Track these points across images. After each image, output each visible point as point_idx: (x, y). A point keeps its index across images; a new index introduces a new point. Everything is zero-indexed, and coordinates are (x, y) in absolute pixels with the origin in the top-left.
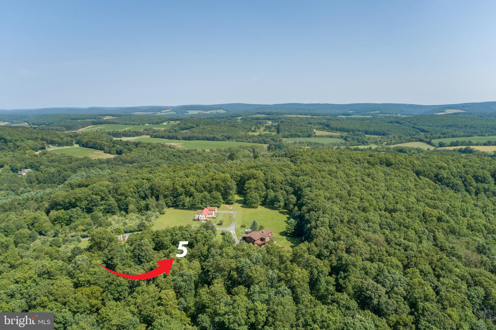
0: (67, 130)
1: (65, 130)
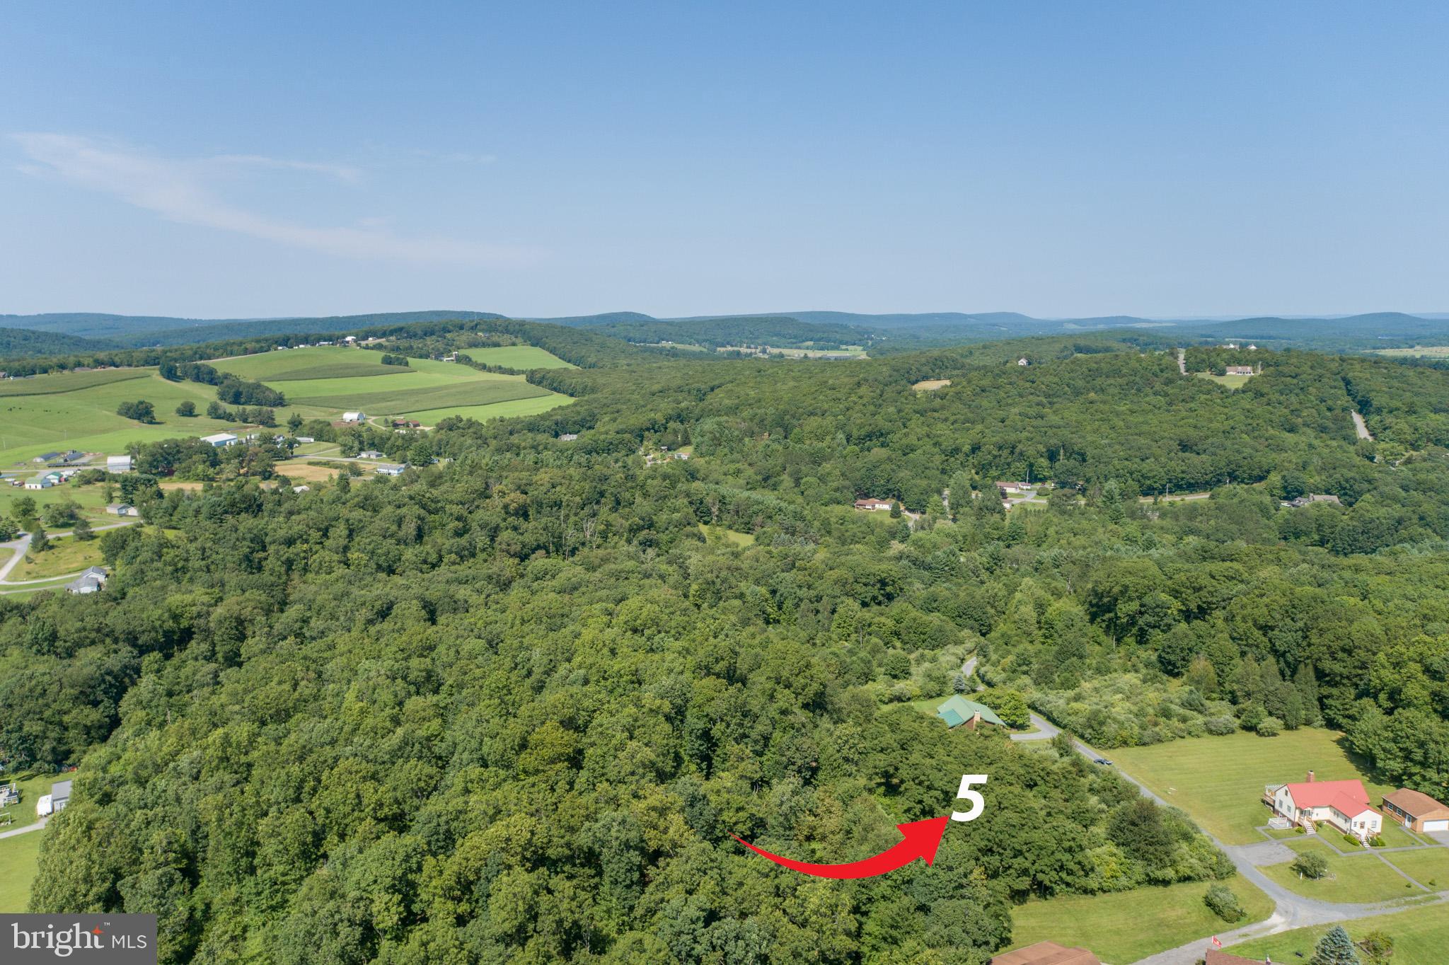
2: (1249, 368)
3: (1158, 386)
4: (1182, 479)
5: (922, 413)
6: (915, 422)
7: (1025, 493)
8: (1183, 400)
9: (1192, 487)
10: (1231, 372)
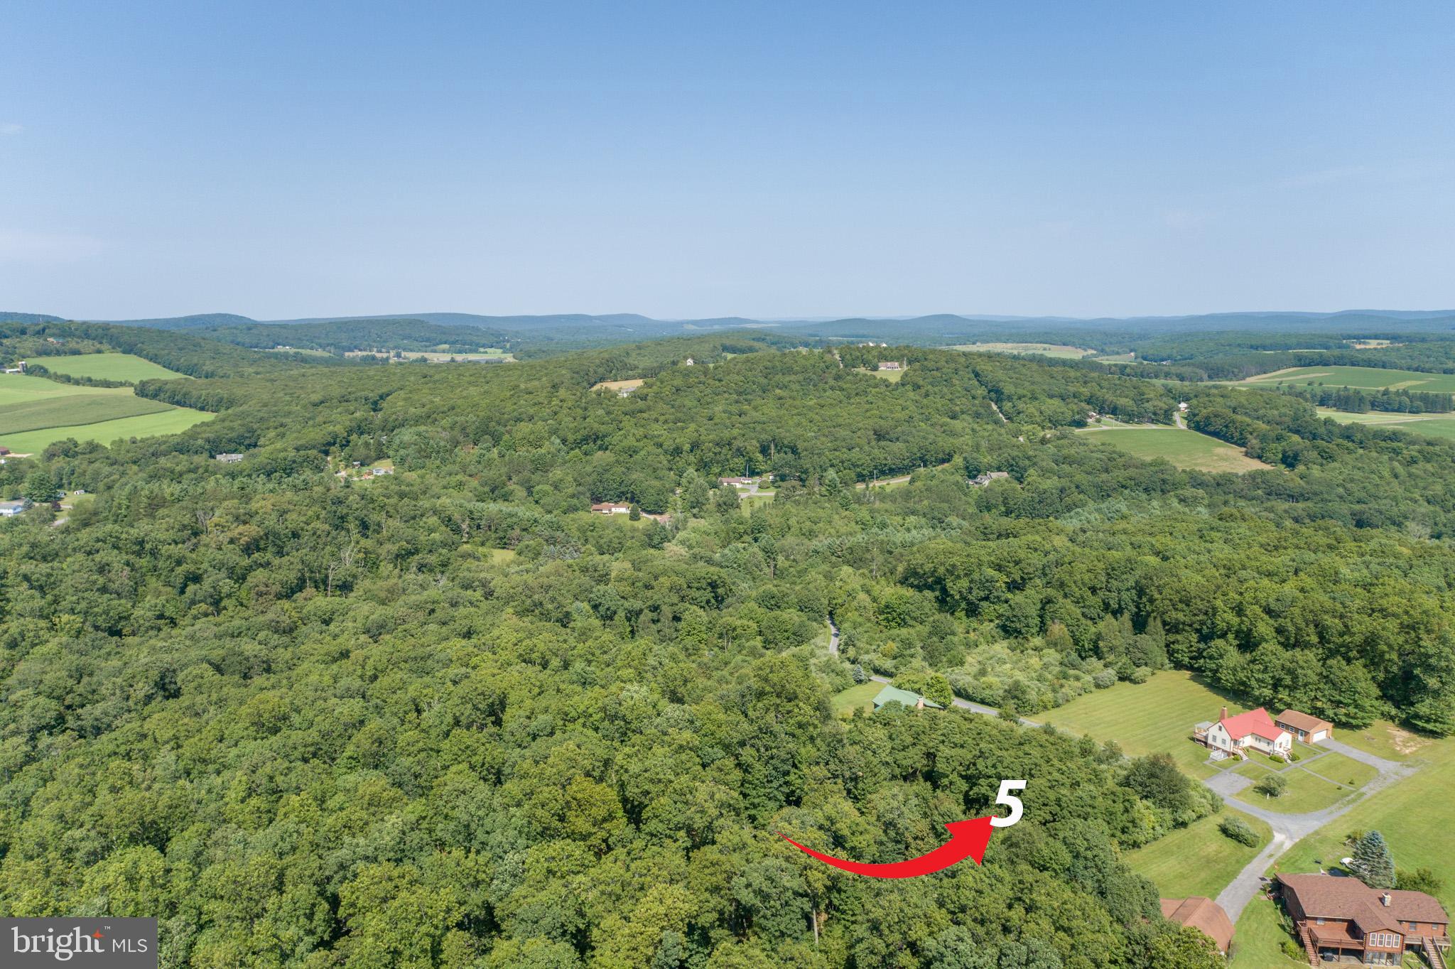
0: (1210, 378)
1: (1205, 376)
2: (897, 364)
3: (832, 382)
4: (885, 465)
5: (631, 414)
6: (628, 423)
7: (747, 487)
8: (857, 394)
9: (893, 472)
10: (883, 367)
